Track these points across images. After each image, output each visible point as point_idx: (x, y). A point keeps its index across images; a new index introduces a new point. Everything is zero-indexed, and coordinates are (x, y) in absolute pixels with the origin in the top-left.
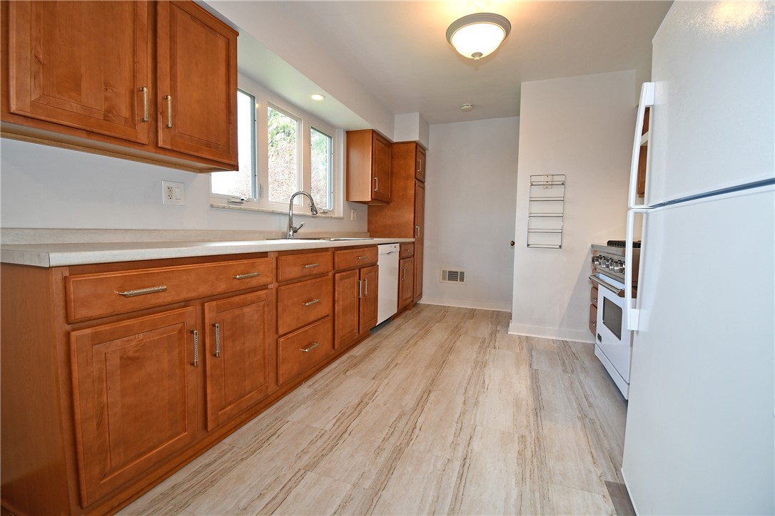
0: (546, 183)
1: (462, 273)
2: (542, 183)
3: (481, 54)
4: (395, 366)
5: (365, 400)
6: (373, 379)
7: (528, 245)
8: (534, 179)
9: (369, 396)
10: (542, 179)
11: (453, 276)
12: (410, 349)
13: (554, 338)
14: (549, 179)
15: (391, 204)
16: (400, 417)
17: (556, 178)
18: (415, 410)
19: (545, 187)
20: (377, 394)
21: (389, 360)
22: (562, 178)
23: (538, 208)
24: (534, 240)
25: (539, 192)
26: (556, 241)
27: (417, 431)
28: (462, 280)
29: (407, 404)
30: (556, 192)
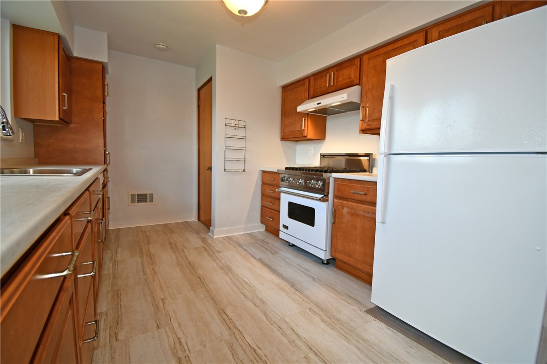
0: (234, 125)
1: (151, 195)
2: (232, 125)
3: (246, 13)
4: (163, 303)
5: (180, 354)
6: (158, 327)
7: (225, 170)
8: (228, 121)
9: (178, 347)
10: (232, 122)
11: (142, 198)
12: (156, 278)
13: (242, 233)
14: (237, 122)
15: (71, 126)
16: (232, 350)
17: (241, 123)
18: (234, 334)
19: (234, 128)
20: (183, 341)
21: (149, 299)
22: (244, 123)
23: (231, 143)
24: (229, 166)
25: (231, 132)
26: (241, 167)
27: (258, 351)
28: (151, 201)
29: (221, 333)
30: (240, 133)
